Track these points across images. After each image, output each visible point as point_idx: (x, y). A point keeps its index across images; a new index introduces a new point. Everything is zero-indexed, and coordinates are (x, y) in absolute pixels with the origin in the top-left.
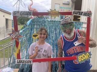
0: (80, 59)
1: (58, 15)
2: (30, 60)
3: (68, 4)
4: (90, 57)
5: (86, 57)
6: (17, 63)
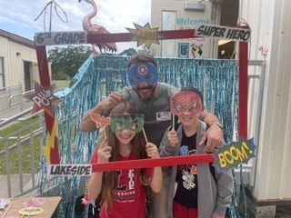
0: (223, 160)
1: (157, 39)
2: (86, 166)
5: (241, 154)
6: (52, 173)
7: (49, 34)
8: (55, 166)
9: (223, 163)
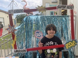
1: (45, 10)
3: (57, 2)
4: (76, 45)
5: (73, 44)
6: (15, 52)
7: (12, 10)
8: (16, 50)
9: (67, 47)
